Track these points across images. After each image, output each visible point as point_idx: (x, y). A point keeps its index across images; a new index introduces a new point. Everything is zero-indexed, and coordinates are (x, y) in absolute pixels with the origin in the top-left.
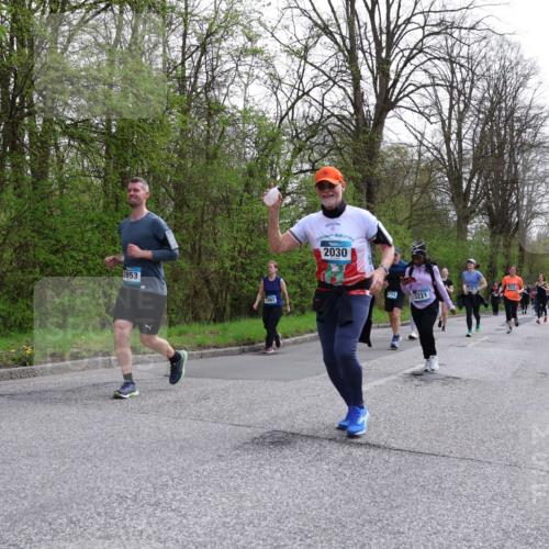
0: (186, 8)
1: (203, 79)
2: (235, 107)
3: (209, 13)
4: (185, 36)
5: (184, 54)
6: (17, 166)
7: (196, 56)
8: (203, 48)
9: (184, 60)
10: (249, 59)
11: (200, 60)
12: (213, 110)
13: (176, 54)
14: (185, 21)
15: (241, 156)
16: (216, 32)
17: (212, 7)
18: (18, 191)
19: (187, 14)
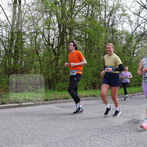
0: (105, 4)
1: (111, 23)
2: (119, 30)
3: (112, 5)
4: (105, 12)
5: (105, 17)
6: (63, 48)
7: (109, 17)
8: (110, 15)
9: (105, 18)
10: (123, 17)
11: (110, 18)
12: (114, 31)
13: (103, 17)
14: (105, 8)
15: (121, 43)
16: (114, 10)
17: (113, 3)
18: (64, 55)
19: (106, 6)
